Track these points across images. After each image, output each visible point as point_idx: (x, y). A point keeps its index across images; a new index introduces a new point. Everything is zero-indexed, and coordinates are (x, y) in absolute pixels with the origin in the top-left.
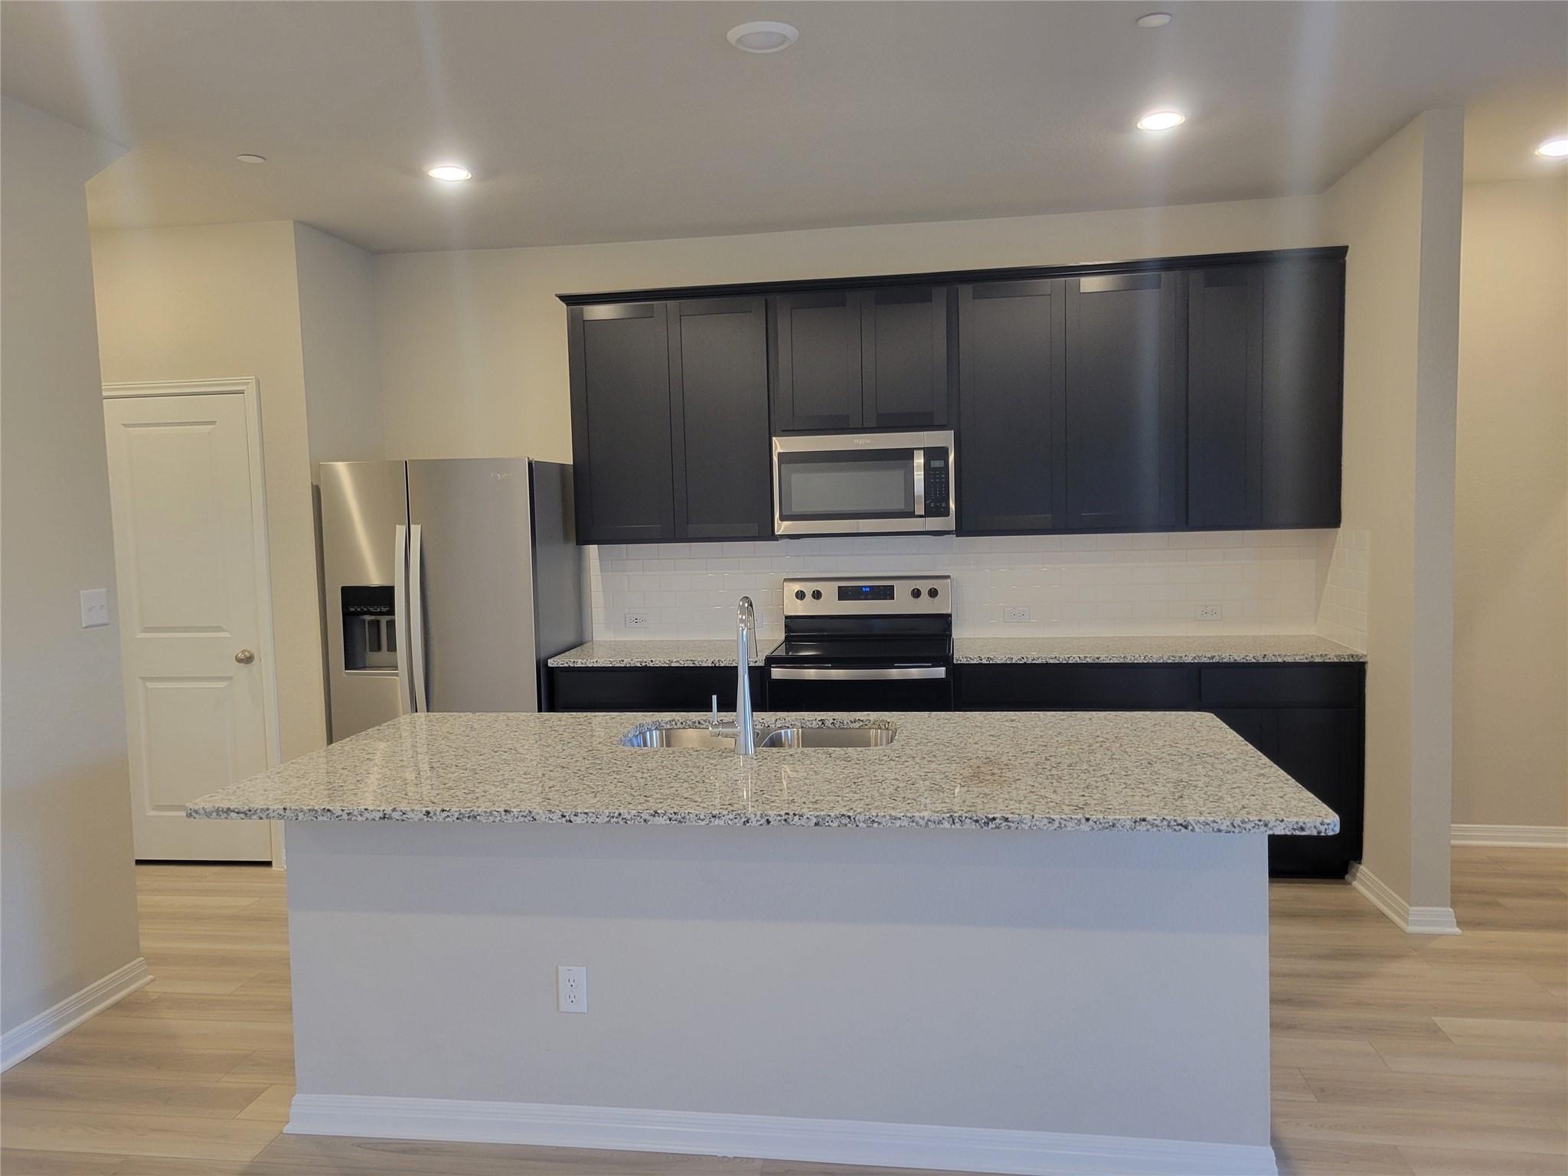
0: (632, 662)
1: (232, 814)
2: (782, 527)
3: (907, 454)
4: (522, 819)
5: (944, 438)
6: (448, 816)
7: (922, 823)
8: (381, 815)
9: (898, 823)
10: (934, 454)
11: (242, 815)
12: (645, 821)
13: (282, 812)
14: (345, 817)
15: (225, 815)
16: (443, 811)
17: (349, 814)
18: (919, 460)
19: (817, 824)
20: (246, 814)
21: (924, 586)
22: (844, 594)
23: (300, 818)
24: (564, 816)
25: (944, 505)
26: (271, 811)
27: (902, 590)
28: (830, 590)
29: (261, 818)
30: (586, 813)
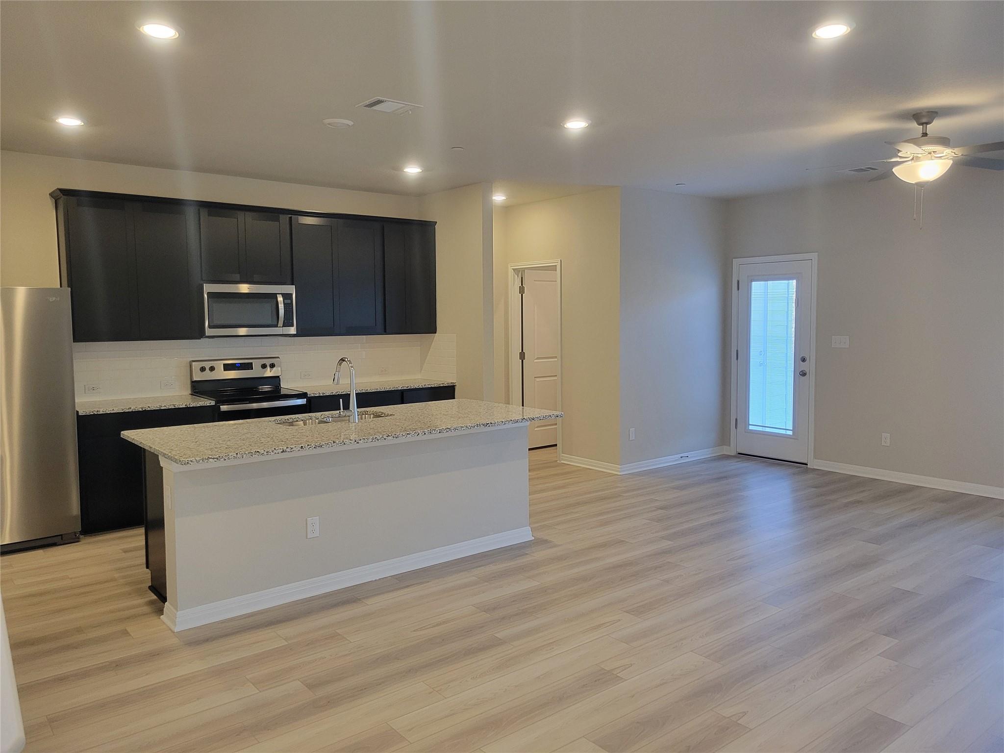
0: (137, 409)
1: (210, 460)
2: (208, 332)
3: (274, 296)
4: (340, 444)
5: (291, 289)
6: (310, 447)
7: (470, 428)
8: (282, 450)
9: (463, 429)
10: (287, 296)
11: (216, 460)
12: (385, 439)
13: (235, 456)
14: (266, 453)
15: (207, 461)
16: (308, 445)
17: (267, 452)
18: (280, 299)
19: (440, 433)
20: (217, 459)
21: (268, 362)
22: (227, 367)
23: (244, 457)
24: (356, 441)
25: (291, 321)
26: (230, 456)
27: (257, 364)
28: (219, 365)
29: (225, 460)
30: (364, 439)
